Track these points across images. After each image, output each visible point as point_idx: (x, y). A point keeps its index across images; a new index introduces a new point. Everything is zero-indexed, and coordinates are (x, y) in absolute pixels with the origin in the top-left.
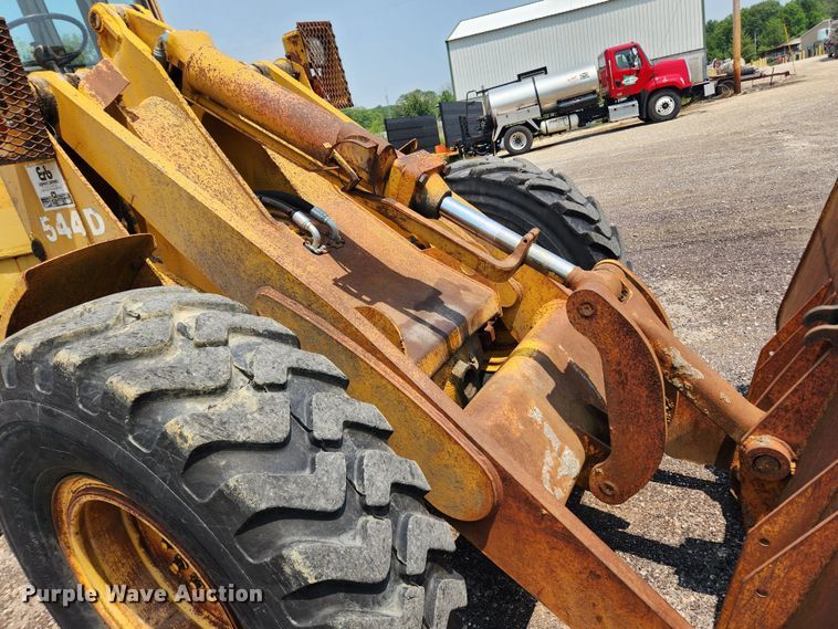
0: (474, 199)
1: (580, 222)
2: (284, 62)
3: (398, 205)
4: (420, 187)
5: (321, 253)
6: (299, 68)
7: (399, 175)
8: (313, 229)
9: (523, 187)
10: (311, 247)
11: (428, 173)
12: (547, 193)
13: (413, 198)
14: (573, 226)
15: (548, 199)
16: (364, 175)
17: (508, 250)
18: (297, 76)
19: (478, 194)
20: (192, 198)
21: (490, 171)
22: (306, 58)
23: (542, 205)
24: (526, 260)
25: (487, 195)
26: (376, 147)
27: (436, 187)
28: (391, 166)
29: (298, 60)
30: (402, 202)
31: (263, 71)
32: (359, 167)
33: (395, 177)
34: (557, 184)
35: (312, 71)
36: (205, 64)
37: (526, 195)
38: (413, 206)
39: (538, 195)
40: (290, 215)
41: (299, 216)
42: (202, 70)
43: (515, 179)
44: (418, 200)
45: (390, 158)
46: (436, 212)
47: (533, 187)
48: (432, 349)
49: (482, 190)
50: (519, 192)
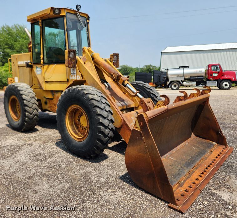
0: (136, 88)
2: (109, 59)
3: (120, 84)
4: (124, 82)
5: (107, 90)
6: (111, 60)
8: (107, 86)
9: (145, 87)
15: (148, 90)
16: (116, 79)
17: (134, 93)
18: (111, 62)
19: (137, 87)
20: (92, 77)
21: (140, 84)
22: (113, 59)
23: (147, 91)
24: (136, 95)
25: (138, 88)
26: (118, 75)
27: (126, 82)
28: (120, 78)
29: (112, 59)
31: (106, 60)
32: (116, 77)
33: (120, 80)
35: (114, 61)
36: (98, 59)
37: (145, 89)
38: (122, 84)
39: (147, 89)
40: (104, 83)
41: (105, 83)
42: (97, 59)
46: (125, 86)
47: (146, 88)
48: (120, 107)
50: (144, 88)
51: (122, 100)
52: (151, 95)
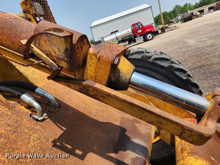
2: (22, 14)
3: (98, 86)
5: (44, 120)
6: (29, 16)
7: (95, 60)
8: (36, 104)
9: (151, 60)
10: (36, 117)
12: (162, 61)
13: (109, 78)
14: (180, 76)
15: (165, 64)
16: (64, 64)
22: (33, 11)
23: (162, 67)
28: (87, 54)
29: (29, 12)
30: (100, 82)
32: (58, 58)
33: (91, 63)
38: (110, 84)
39: (159, 63)
40: (19, 97)
41: (26, 97)
43: (146, 56)
44: (113, 79)
45: (85, 48)
47: (156, 59)
51: (116, 136)
52: (177, 73)
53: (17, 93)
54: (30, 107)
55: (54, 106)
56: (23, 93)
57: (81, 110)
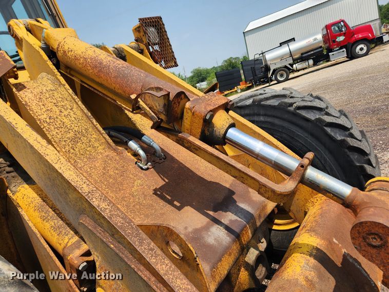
1: (337, 130)
2: (134, 44)
3: (191, 139)
4: (208, 122)
5: (148, 169)
6: (142, 46)
7: (190, 114)
8: (141, 152)
9: (291, 109)
10: (141, 165)
11: (214, 111)
12: (310, 111)
13: (203, 132)
14: (332, 134)
15: (312, 116)
16: (163, 117)
18: (141, 52)
19: (259, 115)
21: (267, 99)
22: (145, 40)
25: (265, 115)
26: (168, 95)
27: (221, 121)
28: (184, 107)
29: (142, 42)
30: (194, 136)
32: (159, 112)
33: (187, 116)
34: (317, 103)
35: (150, 47)
36: (66, 48)
37: (294, 114)
39: (303, 113)
40: (127, 143)
41: (133, 144)
42: (65, 52)
43: (286, 103)
44: (207, 133)
45: (182, 103)
47: (299, 108)
49: (262, 112)
50: (289, 112)
51: (221, 197)
52: (328, 130)
53: (125, 139)
54: (136, 155)
55: (159, 157)
56: (130, 140)
57: (188, 165)
